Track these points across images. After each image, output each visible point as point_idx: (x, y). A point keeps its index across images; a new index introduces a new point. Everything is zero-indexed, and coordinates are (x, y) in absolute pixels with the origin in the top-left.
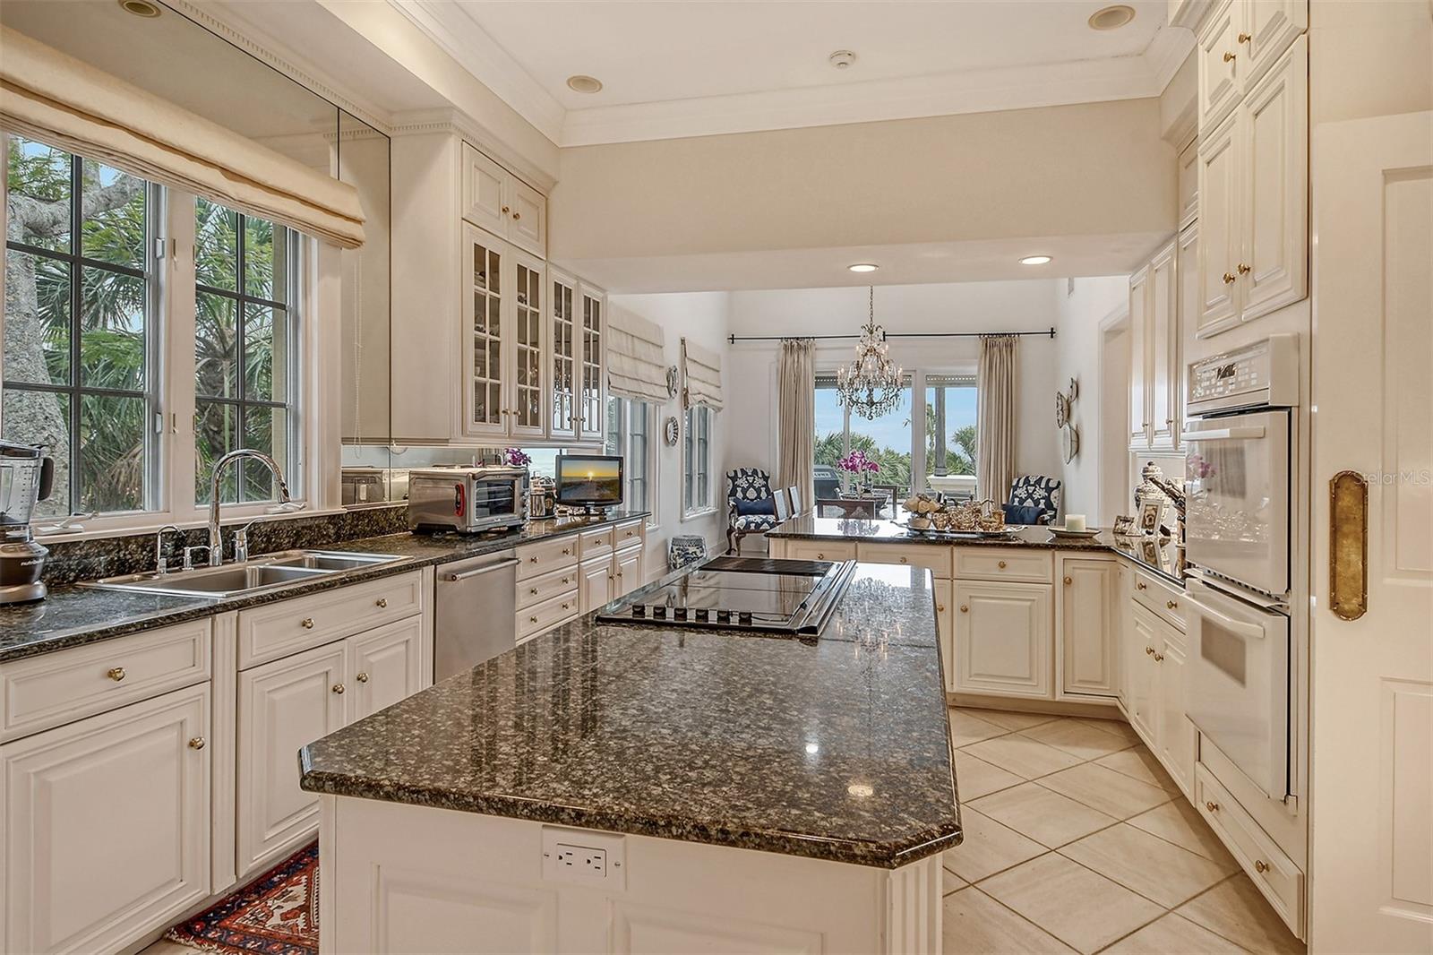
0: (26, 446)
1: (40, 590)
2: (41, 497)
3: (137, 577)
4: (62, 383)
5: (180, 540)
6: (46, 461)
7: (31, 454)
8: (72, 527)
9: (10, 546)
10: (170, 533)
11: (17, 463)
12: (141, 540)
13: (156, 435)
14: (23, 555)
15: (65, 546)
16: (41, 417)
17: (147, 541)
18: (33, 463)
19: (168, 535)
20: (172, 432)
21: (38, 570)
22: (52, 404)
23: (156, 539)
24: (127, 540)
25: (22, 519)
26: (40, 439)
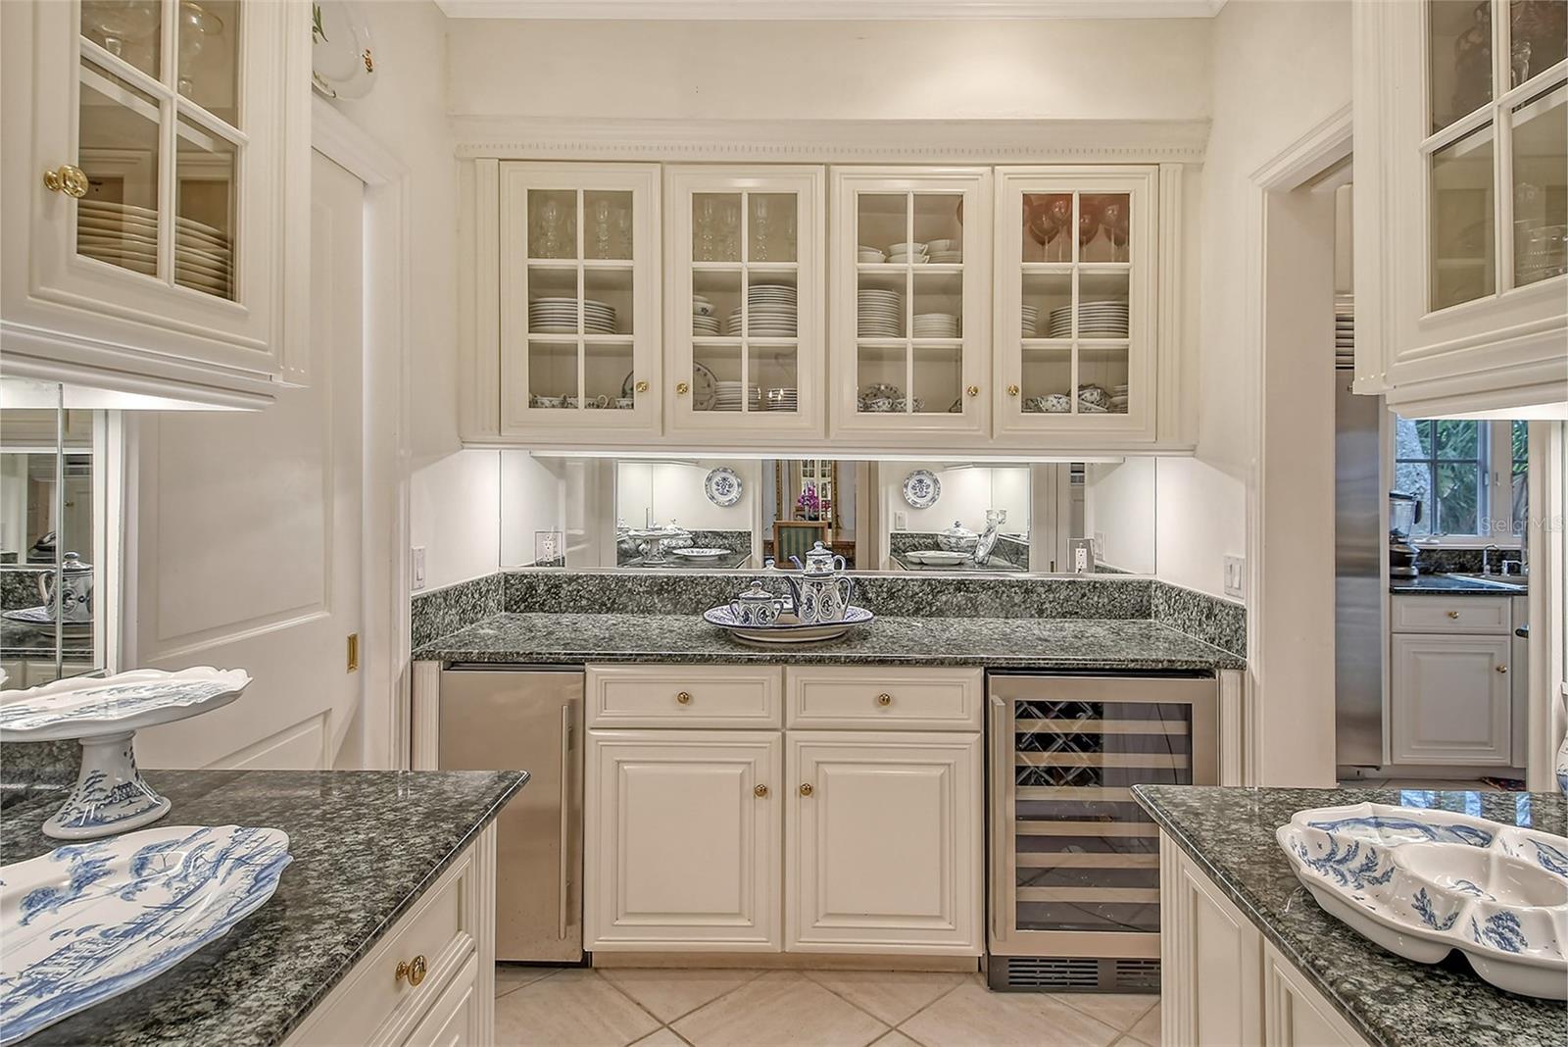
0: (1408, 494)
1: (1415, 572)
2: (1416, 523)
3: (1471, 575)
4: (1429, 458)
5: (1502, 555)
6: (1418, 502)
7: (1409, 498)
8: (1433, 541)
9: (1401, 546)
10: (1493, 551)
11: (1404, 503)
12: (1474, 553)
13: (1484, 487)
14: (1406, 551)
15: (1428, 551)
16: (1414, 474)
17: (1478, 553)
18: (1411, 503)
19: (1491, 553)
20: (1494, 485)
21: (1414, 560)
22: (1424, 467)
23: (1483, 554)
24: (1465, 552)
25: (1406, 533)
26: (1413, 489)
